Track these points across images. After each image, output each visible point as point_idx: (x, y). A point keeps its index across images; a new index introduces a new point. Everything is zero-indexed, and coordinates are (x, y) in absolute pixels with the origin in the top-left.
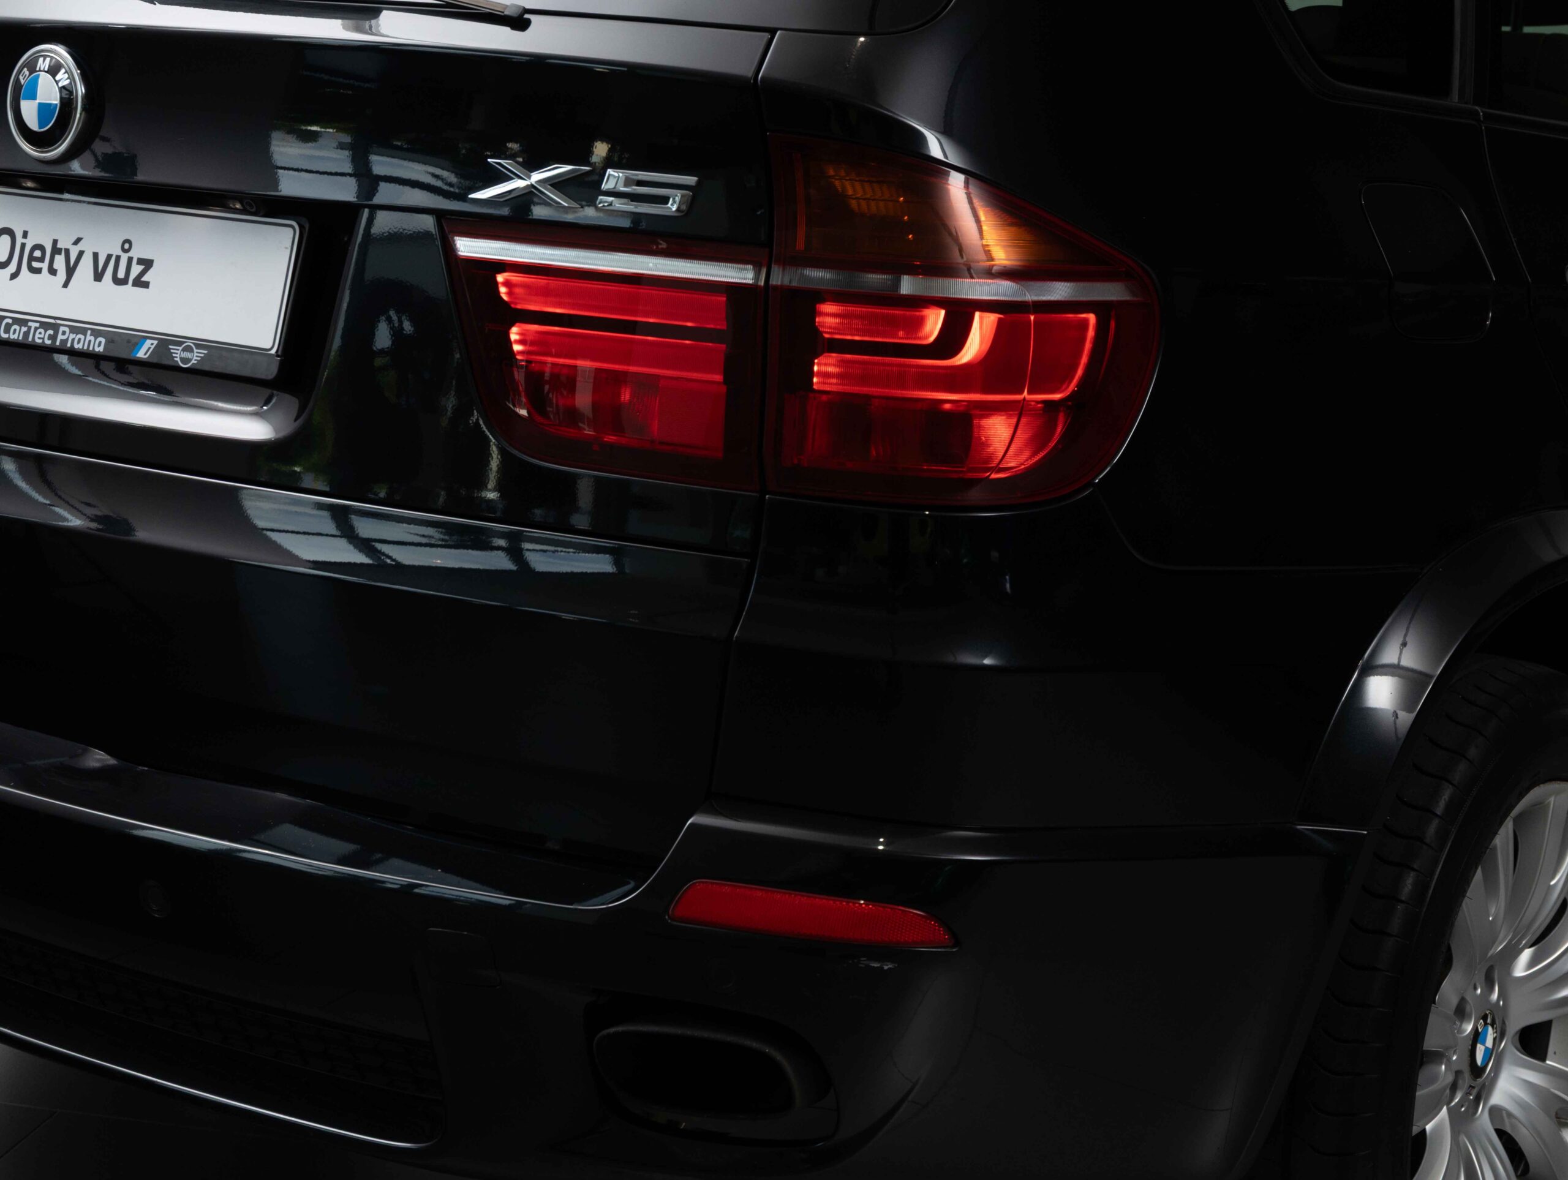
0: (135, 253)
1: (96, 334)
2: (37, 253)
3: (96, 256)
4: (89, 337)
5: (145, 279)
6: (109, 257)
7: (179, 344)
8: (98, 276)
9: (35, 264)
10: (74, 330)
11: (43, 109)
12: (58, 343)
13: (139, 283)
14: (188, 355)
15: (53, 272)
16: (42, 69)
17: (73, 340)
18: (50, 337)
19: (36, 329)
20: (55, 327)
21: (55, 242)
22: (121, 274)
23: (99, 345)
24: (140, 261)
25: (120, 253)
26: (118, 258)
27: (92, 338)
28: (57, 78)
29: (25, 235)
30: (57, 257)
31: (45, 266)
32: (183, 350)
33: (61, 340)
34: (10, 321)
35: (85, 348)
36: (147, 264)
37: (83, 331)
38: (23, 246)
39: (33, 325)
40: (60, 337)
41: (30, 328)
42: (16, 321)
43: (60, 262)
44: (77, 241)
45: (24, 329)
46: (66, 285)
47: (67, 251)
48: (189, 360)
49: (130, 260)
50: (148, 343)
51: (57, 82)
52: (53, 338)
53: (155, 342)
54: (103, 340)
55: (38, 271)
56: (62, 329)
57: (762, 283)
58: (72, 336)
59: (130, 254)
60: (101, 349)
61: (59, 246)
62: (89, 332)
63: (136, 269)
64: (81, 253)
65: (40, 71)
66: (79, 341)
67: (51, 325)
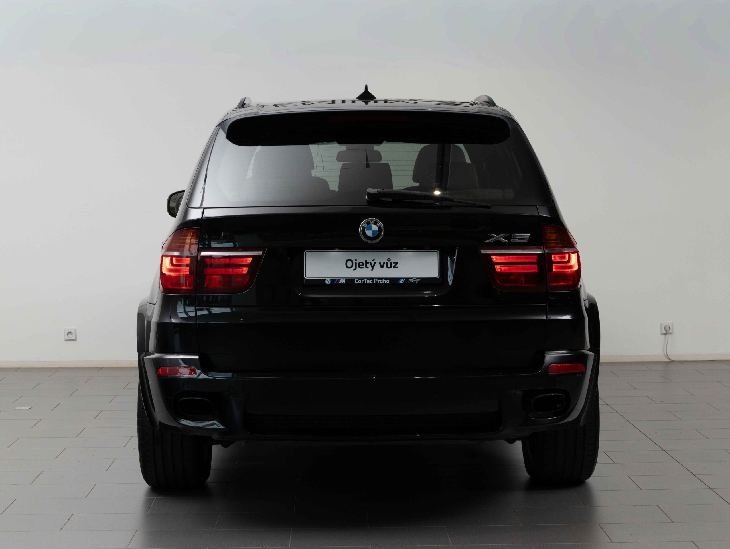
0: (392, 261)
1: (386, 279)
2: (361, 264)
3: (380, 263)
4: (384, 280)
5: (396, 266)
6: (384, 263)
7: (412, 279)
8: (382, 267)
9: (361, 266)
10: (378, 279)
11: (373, 232)
12: (375, 282)
13: (394, 267)
14: (415, 281)
15: (368, 268)
16: (372, 223)
17: (379, 281)
18: (371, 282)
19: (366, 280)
20: (373, 279)
21: (366, 261)
22: (389, 266)
23: (388, 281)
24: (394, 263)
25: (387, 261)
26: (387, 263)
27: (385, 280)
28: (377, 225)
29: (356, 260)
30: (368, 264)
31: (364, 266)
32: (414, 280)
33: (376, 282)
34: (358, 279)
35: (384, 282)
36: (397, 263)
37: (382, 279)
38: (356, 263)
39: (365, 280)
40: (375, 281)
41: (364, 280)
42: (359, 279)
43: (369, 265)
44: (373, 260)
45: (362, 281)
46: (372, 270)
47: (371, 263)
48: (416, 282)
49: (391, 263)
50: (402, 280)
51: (377, 226)
52: (373, 281)
53: (405, 279)
54: (389, 281)
55: (363, 268)
56: (375, 279)
57: (543, 252)
58: (378, 281)
59: (391, 261)
60: (389, 282)
61: (368, 261)
62: (384, 279)
63: (393, 265)
64: (375, 263)
65: (371, 224)
66: (381, 281)
67: (372, 279)
